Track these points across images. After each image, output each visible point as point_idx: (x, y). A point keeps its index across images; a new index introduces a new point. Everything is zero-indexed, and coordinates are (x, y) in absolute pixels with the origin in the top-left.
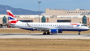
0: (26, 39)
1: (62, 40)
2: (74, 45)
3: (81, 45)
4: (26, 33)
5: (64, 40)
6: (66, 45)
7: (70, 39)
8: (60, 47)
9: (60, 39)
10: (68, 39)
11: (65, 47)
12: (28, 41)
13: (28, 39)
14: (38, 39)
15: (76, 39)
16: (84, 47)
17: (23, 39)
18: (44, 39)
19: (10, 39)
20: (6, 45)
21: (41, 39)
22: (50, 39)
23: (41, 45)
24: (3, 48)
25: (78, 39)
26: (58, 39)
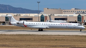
0: (29, 35)
1: (62, 36)
2: (74, 40)
3: (81, 41)
4: (28, 30)
5: (64, 36)
6: (67, 40)
7: (69, 35)
8: (62, 42)
9: (60, 35)
10: (67, 35)
11: (66, 42)
12: (32, 37)
13: (31, 35)
14: (40, 35)
15: (74, 35)
16: (84, 42)
17: (27, 35)
18: (45, 35)
19: (15, 35)
20: (13, 40)
21: (42, 35)
22: (51, 35)
23: (45, 40)
24: (11, 43)
25: (76, 35)
26: (58, 35)
